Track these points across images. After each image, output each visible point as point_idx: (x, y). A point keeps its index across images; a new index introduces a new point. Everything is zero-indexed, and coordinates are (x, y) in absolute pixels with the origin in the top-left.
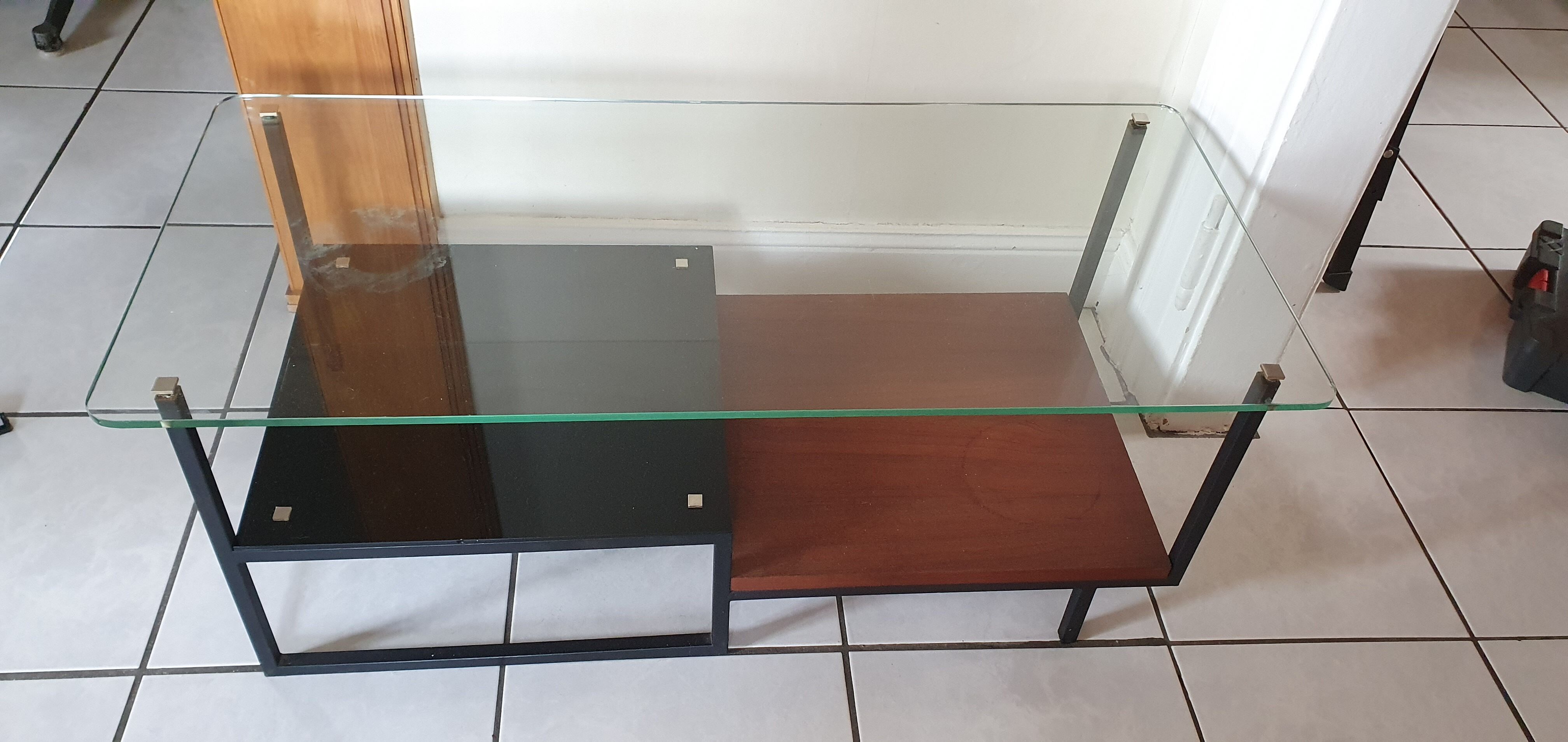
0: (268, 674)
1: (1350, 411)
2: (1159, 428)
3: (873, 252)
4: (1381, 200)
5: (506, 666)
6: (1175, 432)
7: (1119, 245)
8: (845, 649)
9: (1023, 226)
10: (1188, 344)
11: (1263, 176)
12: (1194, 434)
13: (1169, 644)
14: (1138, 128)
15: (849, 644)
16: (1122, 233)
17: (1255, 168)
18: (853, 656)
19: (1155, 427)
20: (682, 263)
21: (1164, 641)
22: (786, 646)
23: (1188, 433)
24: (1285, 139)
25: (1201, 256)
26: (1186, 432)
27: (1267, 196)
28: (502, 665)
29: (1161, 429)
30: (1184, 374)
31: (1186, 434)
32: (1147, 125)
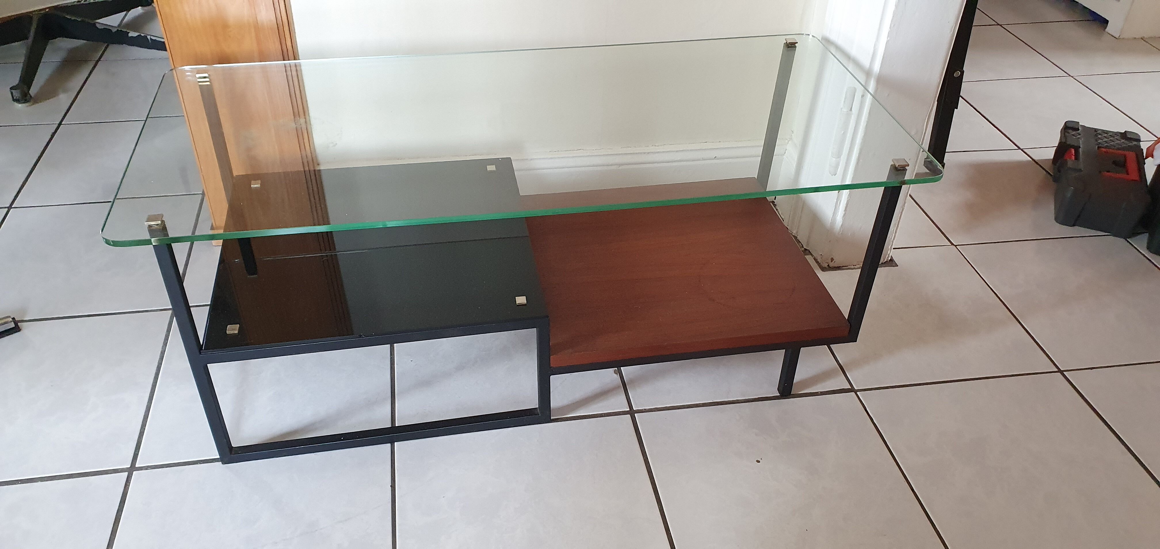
0: (224, 463)
1: (957, 247)
2: (828, 265)
3: (620, 168)
4: (957, 109)
5: (395, 443)
6: (841, 267)
7: (786, 150)
8: (632, 412)
9: (720, 142)
10: (840, 201)
11: (877, 68)
12: (853, 267)
13: (856, 392)
14: (791, 46)
15: (634, 409)
16: (787, 141)
17: (871, 63)
18: (638, 416)
19: (826, 265)
20: (491, 168)
21: (852, 390)
22: (591, 414)
23: (849, 267)
24: (888, 38)
25: (843, 132)
26: (848, 266)
27: (881, 80)
28: (392, 443)
29: (830, 266)
30: (840, 224)
31: (847, 267)
32: (796, 45)
